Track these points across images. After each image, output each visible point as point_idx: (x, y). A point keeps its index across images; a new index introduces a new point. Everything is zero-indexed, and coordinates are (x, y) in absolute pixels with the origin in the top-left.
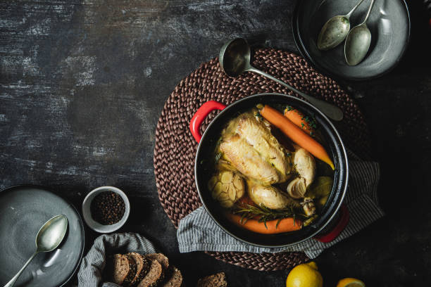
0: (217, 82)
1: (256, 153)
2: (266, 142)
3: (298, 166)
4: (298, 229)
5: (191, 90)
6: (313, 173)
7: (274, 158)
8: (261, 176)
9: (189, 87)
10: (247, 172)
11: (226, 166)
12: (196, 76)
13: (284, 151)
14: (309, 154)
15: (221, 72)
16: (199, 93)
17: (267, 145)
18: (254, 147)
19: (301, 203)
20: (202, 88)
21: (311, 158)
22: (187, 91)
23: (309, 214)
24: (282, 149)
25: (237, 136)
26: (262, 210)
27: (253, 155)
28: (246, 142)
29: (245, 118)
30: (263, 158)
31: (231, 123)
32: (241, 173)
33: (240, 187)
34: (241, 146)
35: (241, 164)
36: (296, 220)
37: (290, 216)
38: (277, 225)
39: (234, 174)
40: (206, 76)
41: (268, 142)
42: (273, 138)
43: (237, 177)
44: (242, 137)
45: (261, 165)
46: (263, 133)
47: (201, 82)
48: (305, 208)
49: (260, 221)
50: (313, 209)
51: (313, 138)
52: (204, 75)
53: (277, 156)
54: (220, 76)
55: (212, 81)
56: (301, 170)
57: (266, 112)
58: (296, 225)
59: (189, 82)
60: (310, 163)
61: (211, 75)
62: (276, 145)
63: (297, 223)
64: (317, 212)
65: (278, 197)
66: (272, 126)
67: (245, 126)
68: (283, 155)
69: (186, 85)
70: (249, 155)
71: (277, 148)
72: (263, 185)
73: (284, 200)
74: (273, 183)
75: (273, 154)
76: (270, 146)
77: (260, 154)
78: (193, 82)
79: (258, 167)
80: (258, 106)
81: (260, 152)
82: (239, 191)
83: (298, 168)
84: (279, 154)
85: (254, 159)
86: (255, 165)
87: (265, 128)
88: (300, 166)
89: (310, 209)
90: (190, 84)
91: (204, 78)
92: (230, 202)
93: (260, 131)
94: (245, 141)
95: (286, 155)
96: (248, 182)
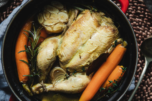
0: (139, 30)
1: (84, 41)
2: (94, 49)
3: (75, 78)
4: (20, 79)
5: (134, 9)
6: (69, 91)
7: (80, 58)
8: (65, 46)
9: (137, 7)
10: (67, 34)
11: (73, 16)
12: (146, 13)
13: (87, 65)
14: (84, 88)
15: (147, 34)
16: (130, 15)
17: (91, 51)
18: (90, 40)
19: (42, 82)
20: (135, 18)
21: (81, 89)
22: (134, 5)
23: (34, 88)
24: (88, 64)
25: (99, 25)
26: (36, 48)
27: (82, 39)
28: (94, 33)
29: (114, 31)
30: (80, 47)
31: (109, 20)
32: (67, 29)
33: (56, 29)
34: (89, 28)
35: (75, 29)
36: (28, 77)
37: (31, 73)
38: (23, 61)
39: (66, 23)
40: (145, 22)
41: (94, 52)
42: (97, 56)
43: (64, 26)
44: (98, 29)
45: (75, 45)
46: (102, 47)
47: (140, 18)
48: (38, 85)
49: (26, 47)
50: (37, 92)
51: (99, 90)
52: (146, 20)
53: (82, 59)
54: (144, 33)
55: (140, 26)
56: (71, 80)
57: (120, 49)
58: (23, 78)
59: (141, 7)
60: (77, 89)
61: (145, 26)
62: (92, 59)
63: (25, 79)
64: (35, 95)
65: (47, 61)
66: (108, 55)
67: (107, 32)
68: (84, 65)
69: (139, 5)
70: (82, 36)
71: (89, 59)
72: (57, 48)
73: (45, 67)
74: (60, 57)
75: (84, 55)
76: (91, 53)
77: (83, 45)
78: (141, 10)
79: (73, 43)
80: (125, 42)
81: (86, 45)
82: (52, 28)
83: (72, 78)
84: (84, 61)
85: (79, 39)
86: (73, 41)
87: (106, 49)
88: (75, 80)
89: (38, 89)
90: (139, 8)
91: (143, 20)
92: (43, 21)
93: (104, 44)
94: (94, 31)
95: (83, 67)
96: (60, 36)
